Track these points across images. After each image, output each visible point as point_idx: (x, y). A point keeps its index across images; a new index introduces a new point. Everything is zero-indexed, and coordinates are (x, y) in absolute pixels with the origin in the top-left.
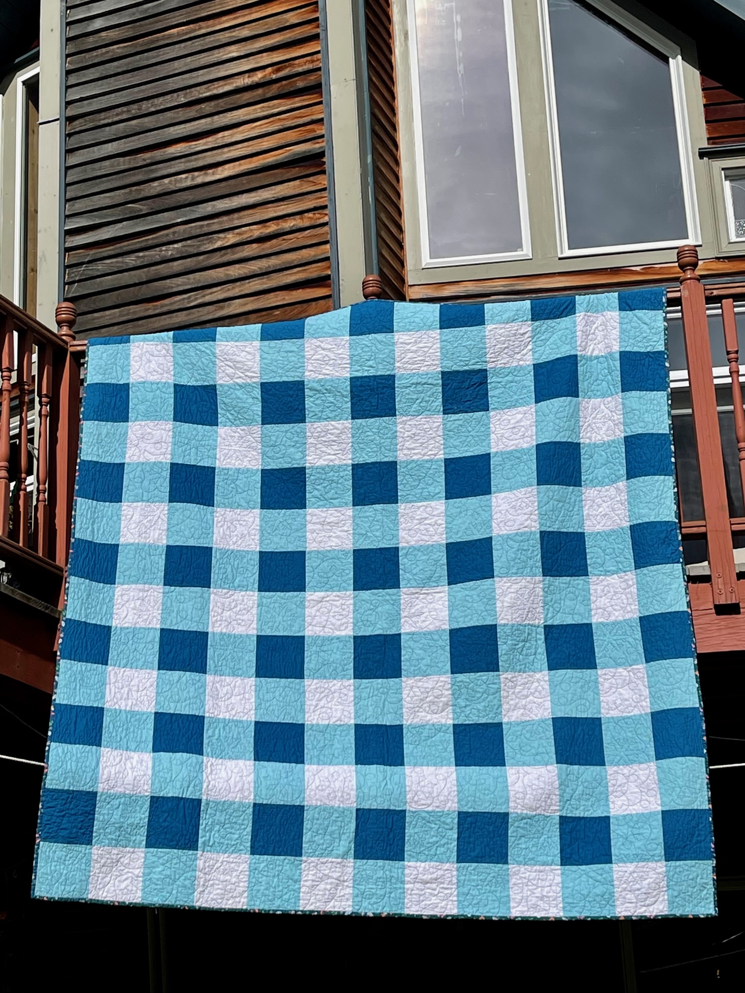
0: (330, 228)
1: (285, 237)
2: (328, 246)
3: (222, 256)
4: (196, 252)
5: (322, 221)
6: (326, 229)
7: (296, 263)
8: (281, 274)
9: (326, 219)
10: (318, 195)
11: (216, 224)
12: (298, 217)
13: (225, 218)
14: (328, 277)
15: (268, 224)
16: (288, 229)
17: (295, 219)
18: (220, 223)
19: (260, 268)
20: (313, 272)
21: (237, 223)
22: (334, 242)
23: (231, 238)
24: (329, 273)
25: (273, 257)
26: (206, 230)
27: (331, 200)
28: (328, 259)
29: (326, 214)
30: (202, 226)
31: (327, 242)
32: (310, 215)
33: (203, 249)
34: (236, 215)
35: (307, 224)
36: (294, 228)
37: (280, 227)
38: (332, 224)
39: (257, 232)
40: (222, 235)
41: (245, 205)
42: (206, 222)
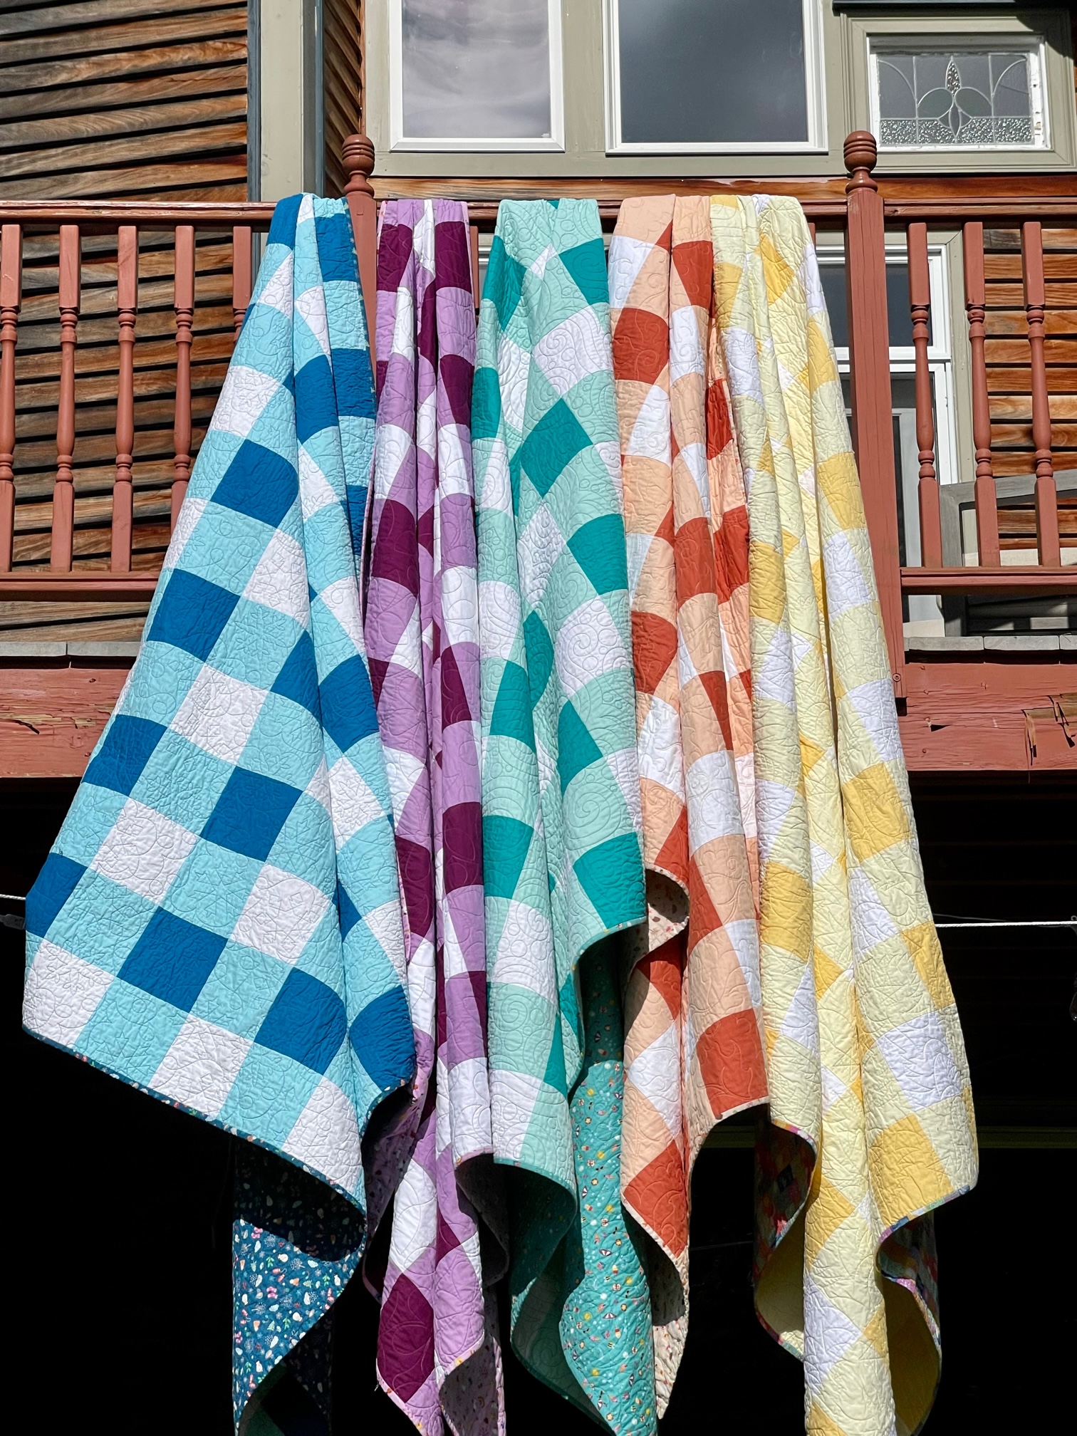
0: (250, 69)
1: (174, 77)
2: (244, 98)
3: (67, 98)
4: (23, 86)
5: (235, 56)
6: (243, 69)
7: (189, 121)
8: (164, 137)
9: (243, 53)
10: (232, 12)
11: (58, 45)
12: (196, 45)
13: (75, 36)
14: (243, 149)
15: (147, 52)
16: (180, 64)
17: (191, 49)
18: (66, 43)
19: (131, 124)
20: (218, 138)
21: (94, 46)
22: (253, 91)
23: (84, 70)
24: (245, 142)
25: (152, 108)
26: (41, 53)
27: (253, 23)
28: (242, 119)
29: (244, 46)
30: (35, 46)
31: (243, 91)
32: (218, 44)
33: (35, 83)
34: (93, 33)
35: (211, 58)
36: (190, 63)
37: (166, 58)
38: (253, 61)
39: (127, 63)
40: (69, 64)
41: (109, 17)
42: (41, 40)
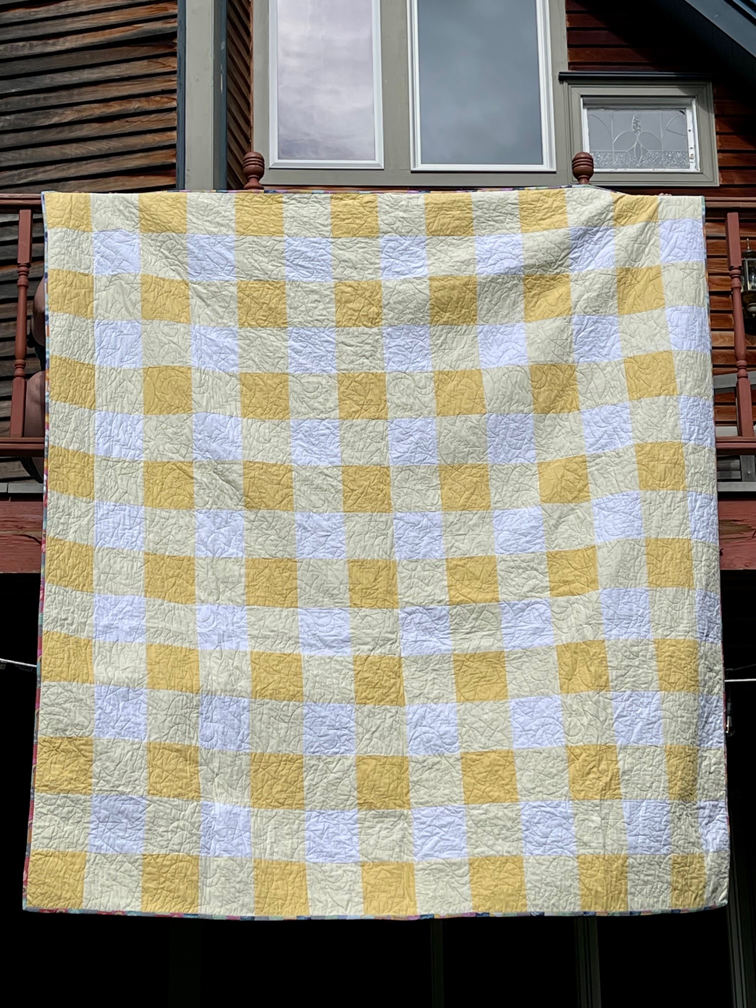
0: (178, 114)
1: (129, 119)
2: (175, 133)
3: (58, 133)
4: (30, 125)
5: (169, 105)
6: (173, 115)
7: (139, 147)
8: (121, 158)
9: (174, 104)
10: (167, 77)
11: (53, 99)
12: (143, 99)
13: (64, 93)
14: (173, 166)
15: (111, 103)
16: (133, 111)
17: (140, 101)
18: (57, 97)
19: (100, 150)
20: (158, 159)
21: (76, 99)
22: (181, 128)
23: (70, 115)
24: (174, 161)
25: (114, 139)
26: (42, 103)
27: (180, 84)
28: (173, 146)
29: (174, 99)
30: (38, 99)
31: (173, 129)
32: (157, 98)
33: (38, 123)
34: (76, 91)
35: (153, 107)
36: (138, 111)
37: (123, 107)
38: (180, 110)
39: (99, 110)
40: (60, 111)
41: (86, 81)
42: (42, 96)
